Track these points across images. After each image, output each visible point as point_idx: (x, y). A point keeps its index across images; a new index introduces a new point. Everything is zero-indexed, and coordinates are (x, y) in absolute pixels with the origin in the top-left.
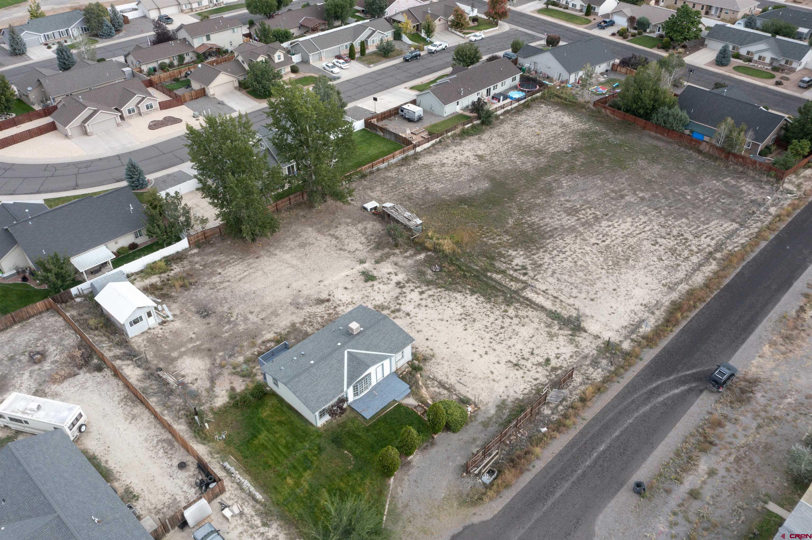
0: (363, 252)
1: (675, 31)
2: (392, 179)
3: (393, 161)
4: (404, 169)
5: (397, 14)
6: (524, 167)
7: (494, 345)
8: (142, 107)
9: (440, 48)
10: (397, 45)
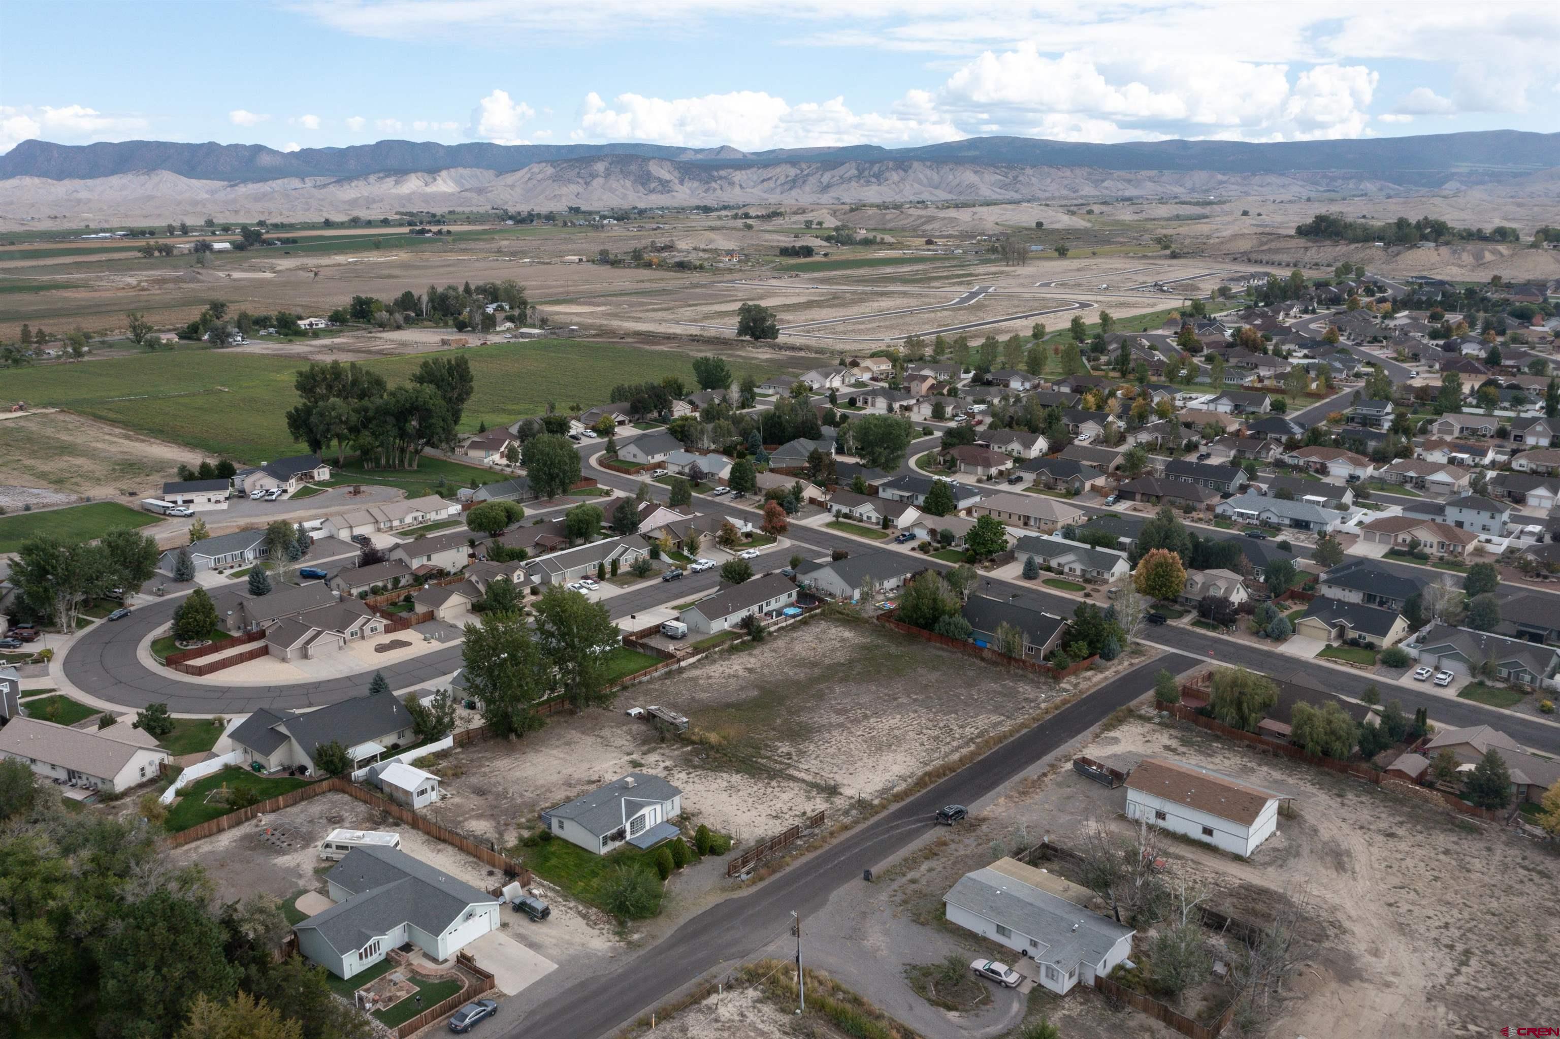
0: (630, 747)
1: (979, 544)
2: (656, 690)
3: (656, 674)
4: (668, 682)
5: (652, 530)
6: (797, 677)
7: (756, 805)
8: (367, 629)
9: (706, 566)
10: (655, 564)
